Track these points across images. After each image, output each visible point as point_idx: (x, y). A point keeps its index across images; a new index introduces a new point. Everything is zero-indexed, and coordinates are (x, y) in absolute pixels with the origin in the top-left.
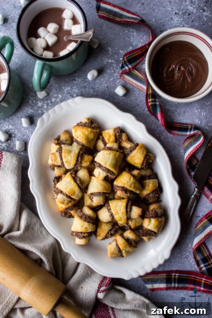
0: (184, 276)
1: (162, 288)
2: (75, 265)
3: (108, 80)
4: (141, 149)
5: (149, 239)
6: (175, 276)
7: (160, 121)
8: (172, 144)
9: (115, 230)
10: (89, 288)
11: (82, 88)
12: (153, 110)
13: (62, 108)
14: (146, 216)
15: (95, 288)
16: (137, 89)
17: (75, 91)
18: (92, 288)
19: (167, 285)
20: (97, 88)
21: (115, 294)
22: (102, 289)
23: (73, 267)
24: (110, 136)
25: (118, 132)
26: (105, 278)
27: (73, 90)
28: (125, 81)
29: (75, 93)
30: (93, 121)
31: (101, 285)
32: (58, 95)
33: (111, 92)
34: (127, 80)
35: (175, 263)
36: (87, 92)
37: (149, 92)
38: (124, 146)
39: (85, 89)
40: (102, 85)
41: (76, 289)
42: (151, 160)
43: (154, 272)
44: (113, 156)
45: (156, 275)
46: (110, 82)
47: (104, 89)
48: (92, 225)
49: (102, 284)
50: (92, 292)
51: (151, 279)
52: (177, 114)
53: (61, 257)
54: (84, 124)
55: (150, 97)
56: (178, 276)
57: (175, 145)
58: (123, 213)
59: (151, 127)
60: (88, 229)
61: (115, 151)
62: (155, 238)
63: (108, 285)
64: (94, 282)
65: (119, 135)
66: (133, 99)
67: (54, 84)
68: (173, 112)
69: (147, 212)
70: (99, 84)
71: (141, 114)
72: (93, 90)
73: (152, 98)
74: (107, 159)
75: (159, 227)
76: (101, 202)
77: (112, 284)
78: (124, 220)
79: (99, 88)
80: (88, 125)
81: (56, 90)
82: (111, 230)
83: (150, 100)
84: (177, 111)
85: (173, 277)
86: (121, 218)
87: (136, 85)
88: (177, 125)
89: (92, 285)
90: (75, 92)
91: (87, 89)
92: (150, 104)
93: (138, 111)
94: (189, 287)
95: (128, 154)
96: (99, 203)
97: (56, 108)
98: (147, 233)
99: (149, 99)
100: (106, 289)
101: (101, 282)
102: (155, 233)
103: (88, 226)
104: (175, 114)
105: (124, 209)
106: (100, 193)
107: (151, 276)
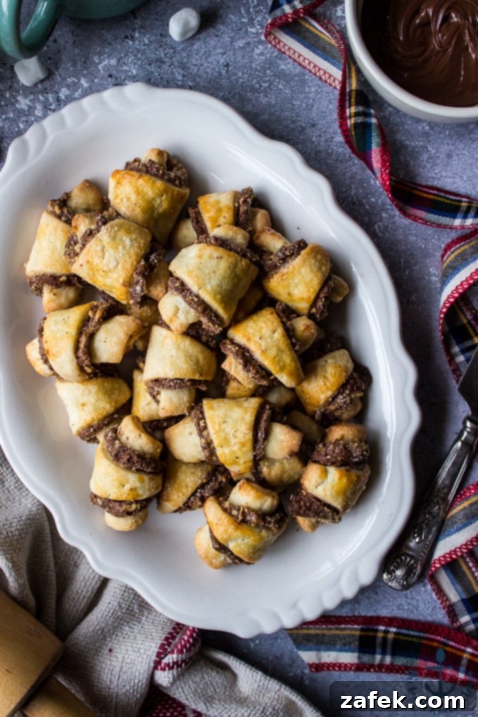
0: (414, 636)
1: (346, 665)
2: (95, 584)
3: (229, 44)
4: (315, 257)
5: (314, 527)
6: (386, 632)
7: (378, 174)
8: (404, 248)
9: (217, 486)
10: (131, 653)
11: (150, 64)
12: (358, 140)
13: (83, 114)
14: (316, 457)
15: (148, 656)
16: (314, 77)
17: (130, 71)
18: (141, 654)
19: (359, 658)
20: (195, 65)
21: (207, 674)
22: (170, 659)
23: (90, 589)
24: (219, 211)
25: (245, 201)
26: (179, 627)
27: (125, 68)
28: (280, 50)
29: (129, 77)
30: (175, 162)
31: (166, 647)
32: (79, 80)
33: (237, 80)
34: (287, 48)
35: (387, 595)
36: (166, 76)
37: (351, 85)
38: (265, 244)
39: (160, 67)
40: (209, 60)
41: (94, 655)
42: (339, 295)
43: (326, 618)
44: (229, 268)
45: (330, 626)
46: (234, 50)
47: (217, 69)
48: (151, 479)
49: (169, 644)
50: (139, 667)
51: (317, 635)
52: (427, 161)
53: (55, 556)
54: (145, 165)
55: (353, 100)
56: (396, 633)
57: (415, 253)
58: (243, 445)
59: (346, 192)
60: (140, 492)
61: (238, 253)
62: (331, 524)
63: (188, 650)
64: (146, 637)
65: (246, 212)
66: (300, 106)
67: (68, 45)
68: (415, 154)
69: (321, 446)
70: (201, 54)
71: (320, 152)
72: (182, 72)
73: (357, 104)
74: (210, 273)
75: (348, 494)
76: (183, 406)
77: (198, 645)
78: (245, 463)
79: (202, 68)
80: (158, 171)
81: (74, 64)
82: (202, 486)
83: (352, 110)
84: (428, 151)
85: (380, 635)
86: (237, 458)
87: (312, 65)
88: (427, 193)
89: (139, 646)
90: (130, 74)
91: (166, 67)
92: (350, 122)
93: (313, 143)
94: (422, 667)
95: (275, 268)
96: (177, 409)
97: (66, 111)
98: (309, 509)
99: (350, 106)
100: (180, 659)
101: (167, 639)
102: (335, 510)
103: (138, 484)
104: (421, 158)
105: (247, 432)
106: (182, 380)
107: (316, 629)
